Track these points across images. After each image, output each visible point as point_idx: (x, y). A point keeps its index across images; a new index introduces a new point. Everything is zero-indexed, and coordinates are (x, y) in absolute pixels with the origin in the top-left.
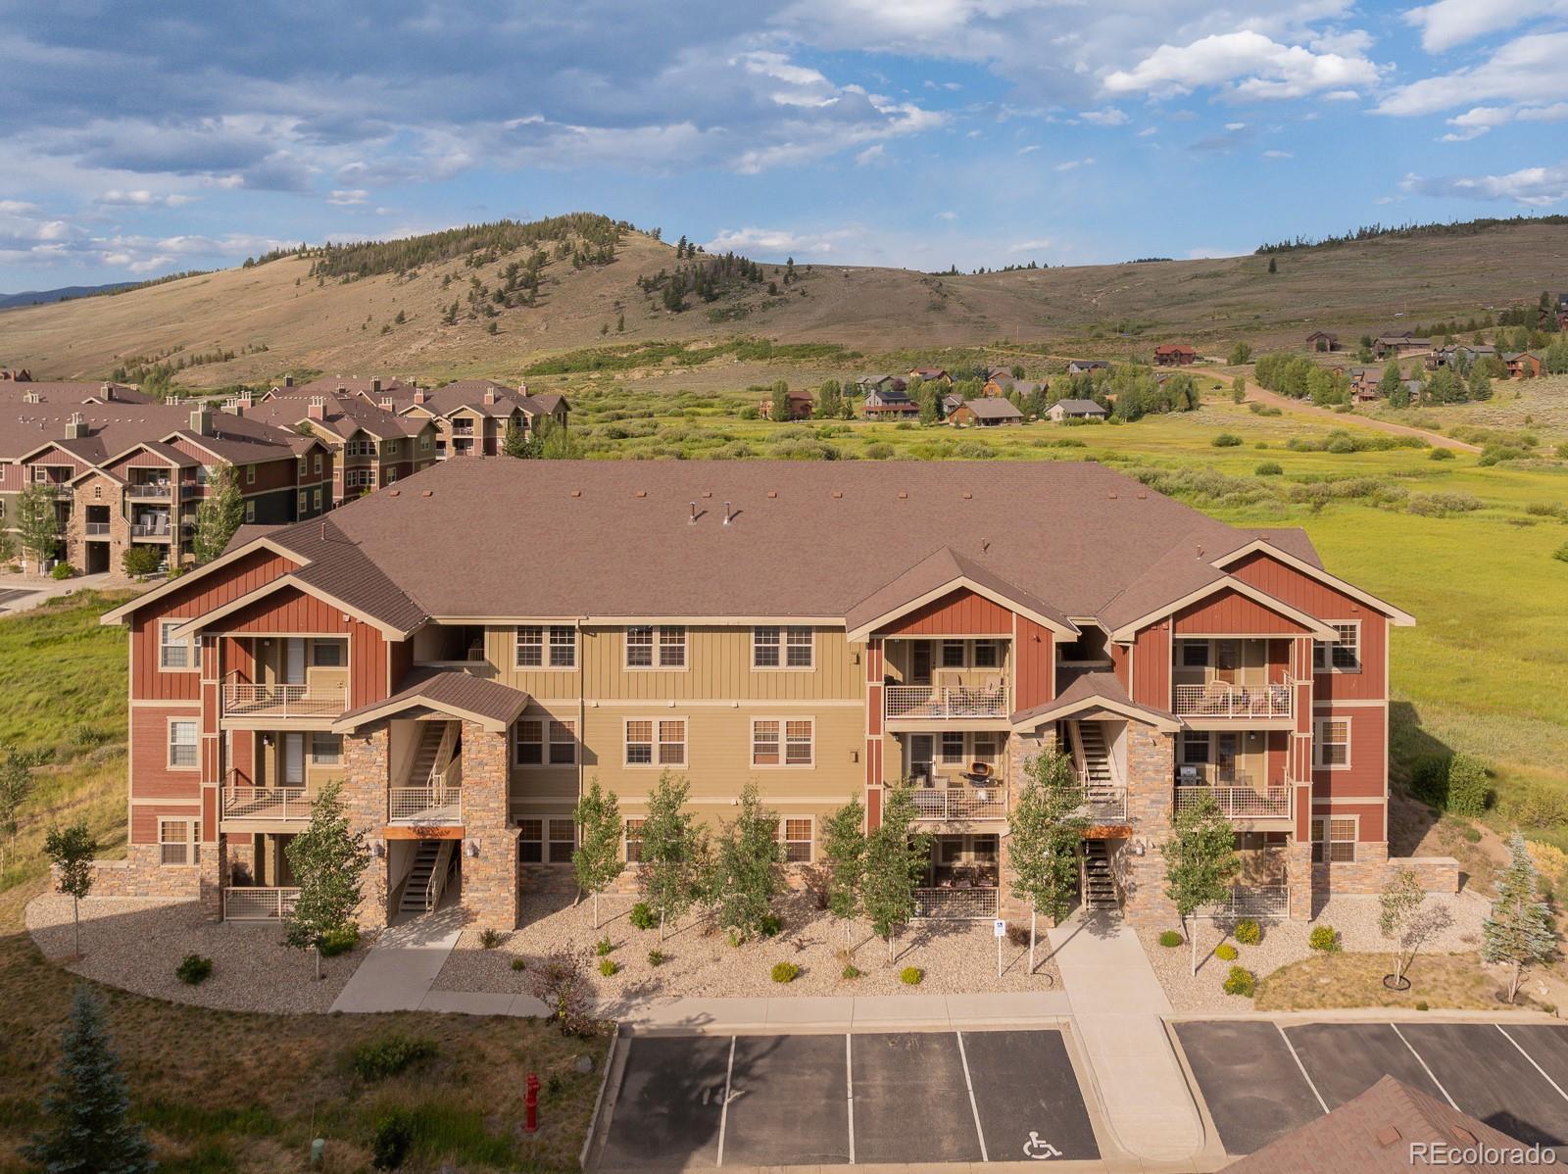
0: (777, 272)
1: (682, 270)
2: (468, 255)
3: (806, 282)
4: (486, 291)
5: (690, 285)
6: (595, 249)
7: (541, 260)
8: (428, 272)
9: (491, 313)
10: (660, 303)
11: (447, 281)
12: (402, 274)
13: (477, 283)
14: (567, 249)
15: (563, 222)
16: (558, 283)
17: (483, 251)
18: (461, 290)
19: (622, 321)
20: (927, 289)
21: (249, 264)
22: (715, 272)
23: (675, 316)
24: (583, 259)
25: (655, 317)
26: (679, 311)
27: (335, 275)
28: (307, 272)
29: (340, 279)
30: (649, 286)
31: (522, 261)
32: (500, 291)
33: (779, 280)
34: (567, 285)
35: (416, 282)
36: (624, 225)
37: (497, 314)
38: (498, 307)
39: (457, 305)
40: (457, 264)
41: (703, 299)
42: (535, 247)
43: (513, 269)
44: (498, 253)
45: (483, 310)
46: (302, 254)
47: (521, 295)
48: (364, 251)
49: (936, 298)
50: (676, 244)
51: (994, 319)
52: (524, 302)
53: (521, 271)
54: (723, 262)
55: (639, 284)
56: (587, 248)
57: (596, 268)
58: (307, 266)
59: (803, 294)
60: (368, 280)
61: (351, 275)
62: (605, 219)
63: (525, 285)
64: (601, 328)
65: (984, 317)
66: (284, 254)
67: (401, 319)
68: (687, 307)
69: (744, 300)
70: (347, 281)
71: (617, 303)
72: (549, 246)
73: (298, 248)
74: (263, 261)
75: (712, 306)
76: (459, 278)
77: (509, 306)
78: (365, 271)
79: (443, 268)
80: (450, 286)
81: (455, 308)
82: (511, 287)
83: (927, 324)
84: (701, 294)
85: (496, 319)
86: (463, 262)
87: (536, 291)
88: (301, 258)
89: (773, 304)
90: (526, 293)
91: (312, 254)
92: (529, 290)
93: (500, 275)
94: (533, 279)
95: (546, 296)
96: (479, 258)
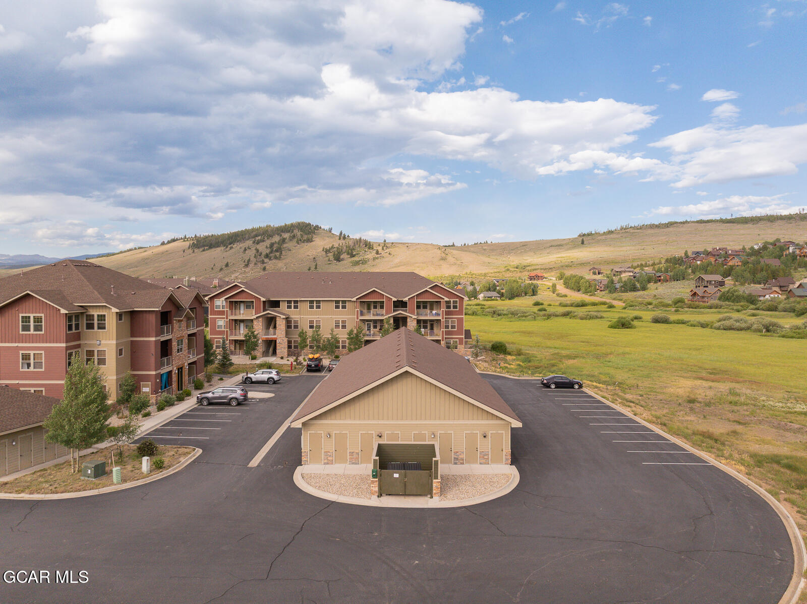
0: (379, 245)
1: (341, 245)
2: (253, 239)
3: (390, 249)
4: (261, 254)
5: (344, 250)
6: (305, 237)
7: (284, 240)
8: (238, 247)
9: (263, 262)
10: (332, 258)
11: (245, 250)
12: (227, 247)
13: (257, 251)
15: (292, 225)
16: (290, 250)
17: (259, 238)
18: (251, 253)
19: (316, 265)
20: (439, 252)
21: (163, 244)
22: (354, 245)
23: (338, 263)
24: (301, 240)
25: (330, 264)
26: (340, 261)
27: (199, 248)
28: (188, 247)
29: (201, 249)
30: (327, 251)
31: (276, 241)
32: (267, 254)
33: (380, 249)
34: (294, 251)
35: (233, 250)
36: (317, 226)
37: (266, 263)
38: (266, 260)
39: (250, 259)
40: (249, 243)
41: (349, 256)
42: (281, 236)
43: (272, 245)
44: (266, 238)
45: (260, 261)
46: (185, 239)
47: (275, 255)
48: (210, 238)
49: (443, 255)
50: (338, 234)
51: (466, 264)
52: (276, 258)
53: (275, 246)
54: (357, 241)
55: (323, 251)
56: (302, 236)
57: (306, 244)
58: (187, 244)
59: (390, 254)
60: (213, 250)
61: (206, 248)
62: (309, 224)
63: (277, 251)
64: (308, 268)
65: (462, 263)
66: (177, 240)
67: (227, 265)
68: (343, 260)
69: (366, 257)
70: (204, 250)
71: (315, 258)
72: (286, 236)
73: (183, 237)
74: (169, 242)
75: (353, 259)
76: (250, 249)
77: (270, 259)
78: (211, 246)
79: (244, 244)
80: (247, 252)
81: (249, 261)
82: (271, 252)
83: (439, 266)
84: (348, 254)
85: (265, 265)
86: (252, 242)
87: (281, 253)
88: (184, 241)
89: (377, 258)
90: (278, 254)
91: (189, 239)
92: (279, 253)
93: (267, 247)
94: (280, 248)
95: (285, 255)
96: (258, 240)
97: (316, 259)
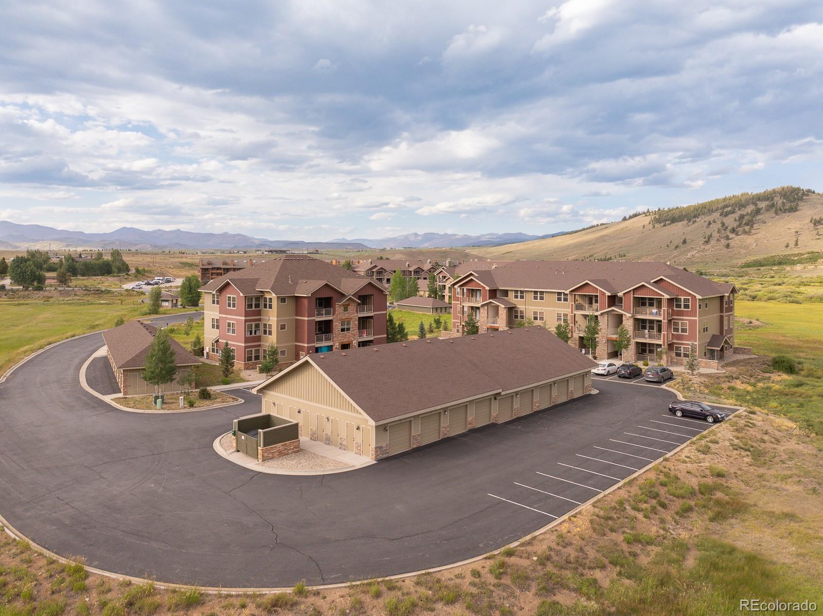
2: (721, 210)
4: (727, 228)
6: (788, 205)
7: (758, 211)
8: (702, 221)
9: (727, 238)
11: (710, 223)
12: (690, 221)
13: (723, 224)
14: (773, 205)
15: (774, 192)
16: (765, 223)
18: (715, 227)
19: (797, 241)
21: (625, 219)
24: (781, 210)
25: (819, 239)
27: (660, 223)
28: (648, 222)
29: (662, 224)
30: (817, 223)
31: (748, 213)
32: (733, 228)
34: (770, 224)
35: (696, 225)
36: (809, 191)
37: (731, 239)
38: (731, 236)
39: (711, 235)
40: (716, 215)
42: (756, 205)
43: (742, 217)
44: (737, 209)
45: (724, 237)
46: (647, 214)
47: (744, 229)
48: (674, 211)
52: (745, 232)
53: (746, 218)
55: (811, 222)
56: (783, 204)
57: (787, 214)
58: (648, 219)
60: (675, 224)
61: (667, 222)
62: (798, 189)
63: (747, 224)
64: (785, 244)
66: (640, 214)
67: (684, 242)
70: (665, 225)
71: (796, 232)
72: (763, 205)
73: (646, 211)
74: (631, 217)
76: (715, 222)
77: (737, 234)
78: (674, 220)
79: (709, 218)
80: (711, 225)
81: (710, 236)
82: (739, 226)
85: (730, 241)
87: (752, 227)
88: (646, 215)
90: (747, 228)
91: (651, 214)
92: (749, 227)
93: (735, 219)
94: (752, 221)
95: (757, 229)
96: (726, 212)
97: (799, 233)
